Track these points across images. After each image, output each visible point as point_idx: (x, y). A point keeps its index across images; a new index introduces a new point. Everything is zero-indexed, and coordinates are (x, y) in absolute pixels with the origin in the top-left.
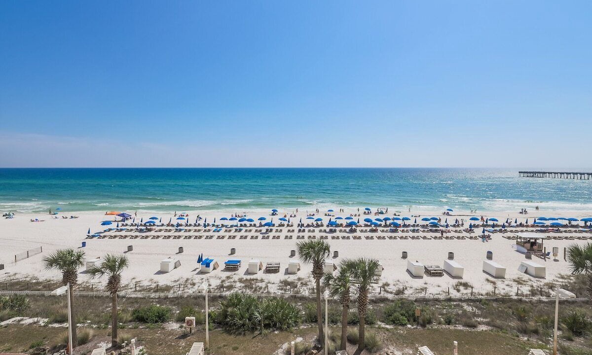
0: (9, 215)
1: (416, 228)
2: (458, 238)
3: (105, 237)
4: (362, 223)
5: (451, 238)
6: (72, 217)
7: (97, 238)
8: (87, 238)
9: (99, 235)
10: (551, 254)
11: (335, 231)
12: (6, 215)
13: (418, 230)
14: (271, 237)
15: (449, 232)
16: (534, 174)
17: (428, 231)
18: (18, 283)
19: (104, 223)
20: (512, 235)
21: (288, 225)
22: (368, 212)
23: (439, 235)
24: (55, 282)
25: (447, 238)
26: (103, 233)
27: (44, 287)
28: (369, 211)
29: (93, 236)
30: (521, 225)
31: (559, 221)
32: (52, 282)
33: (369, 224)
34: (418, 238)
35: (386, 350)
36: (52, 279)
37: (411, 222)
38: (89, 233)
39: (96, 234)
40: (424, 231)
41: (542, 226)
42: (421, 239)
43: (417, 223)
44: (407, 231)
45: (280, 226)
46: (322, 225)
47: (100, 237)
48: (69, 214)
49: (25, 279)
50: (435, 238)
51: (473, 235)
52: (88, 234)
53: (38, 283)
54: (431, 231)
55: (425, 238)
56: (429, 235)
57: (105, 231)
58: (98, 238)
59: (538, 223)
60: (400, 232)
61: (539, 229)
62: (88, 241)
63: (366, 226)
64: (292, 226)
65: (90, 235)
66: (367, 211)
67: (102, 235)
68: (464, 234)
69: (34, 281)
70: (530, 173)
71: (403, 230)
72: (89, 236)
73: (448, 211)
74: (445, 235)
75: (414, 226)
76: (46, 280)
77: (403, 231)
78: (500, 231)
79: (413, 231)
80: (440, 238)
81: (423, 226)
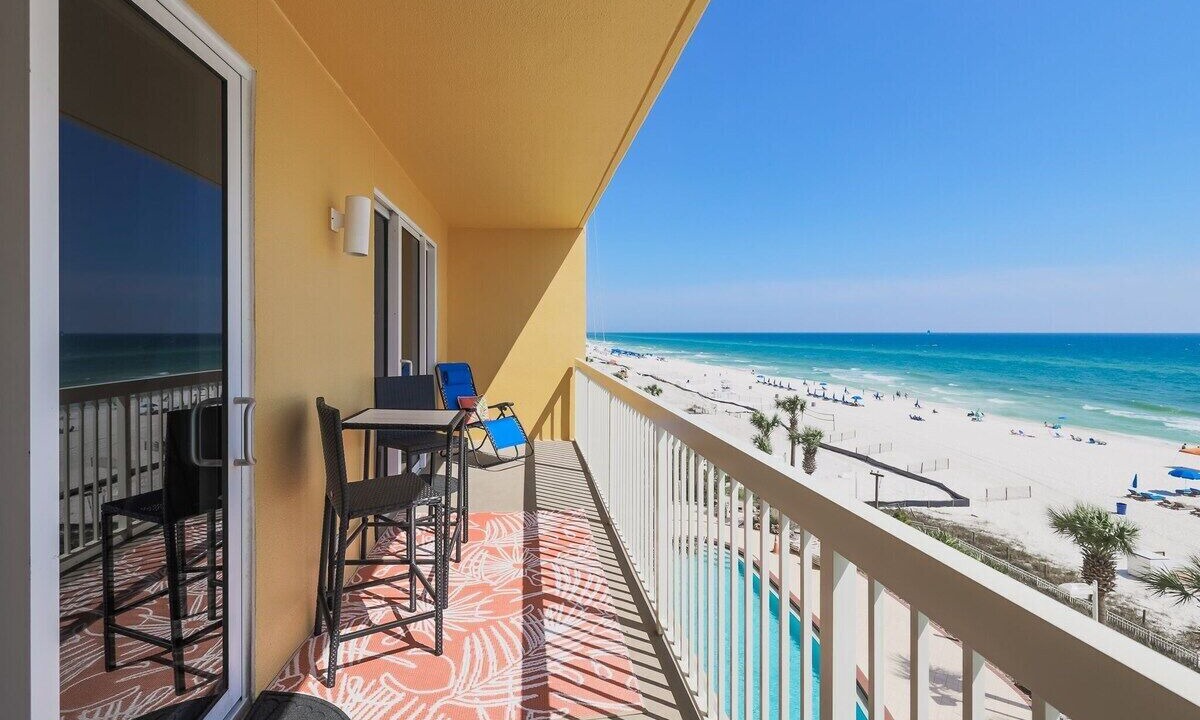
0: (977, 415)
3: (1178, 506)
6: (1092, 441)
7: (1156, 502)
8: (1129, 496)
9: (1161, 498)
12: (973, 414)
18: (990, 541)
19: (1177, 473)
24: (1056, 567)
26: (1174, 495)
27: (1036, 567)
29: (1145, 497)
32: (1052, 566)
36: (1050, 558)
38: (1135, 485)
39: (1155, 494)
47: (1165, 504)
48: (1086, 435)
49: (1001, 538)
52: (1133, 489)
53: (1024, 555)
57: (1180, 492)
58: (1160, 504)
62: (1131, 504)
65: (1138, 490)
67: (1172, 499)
69: (1017, 548)
72: (1134, 493)
76: (1038, 555)
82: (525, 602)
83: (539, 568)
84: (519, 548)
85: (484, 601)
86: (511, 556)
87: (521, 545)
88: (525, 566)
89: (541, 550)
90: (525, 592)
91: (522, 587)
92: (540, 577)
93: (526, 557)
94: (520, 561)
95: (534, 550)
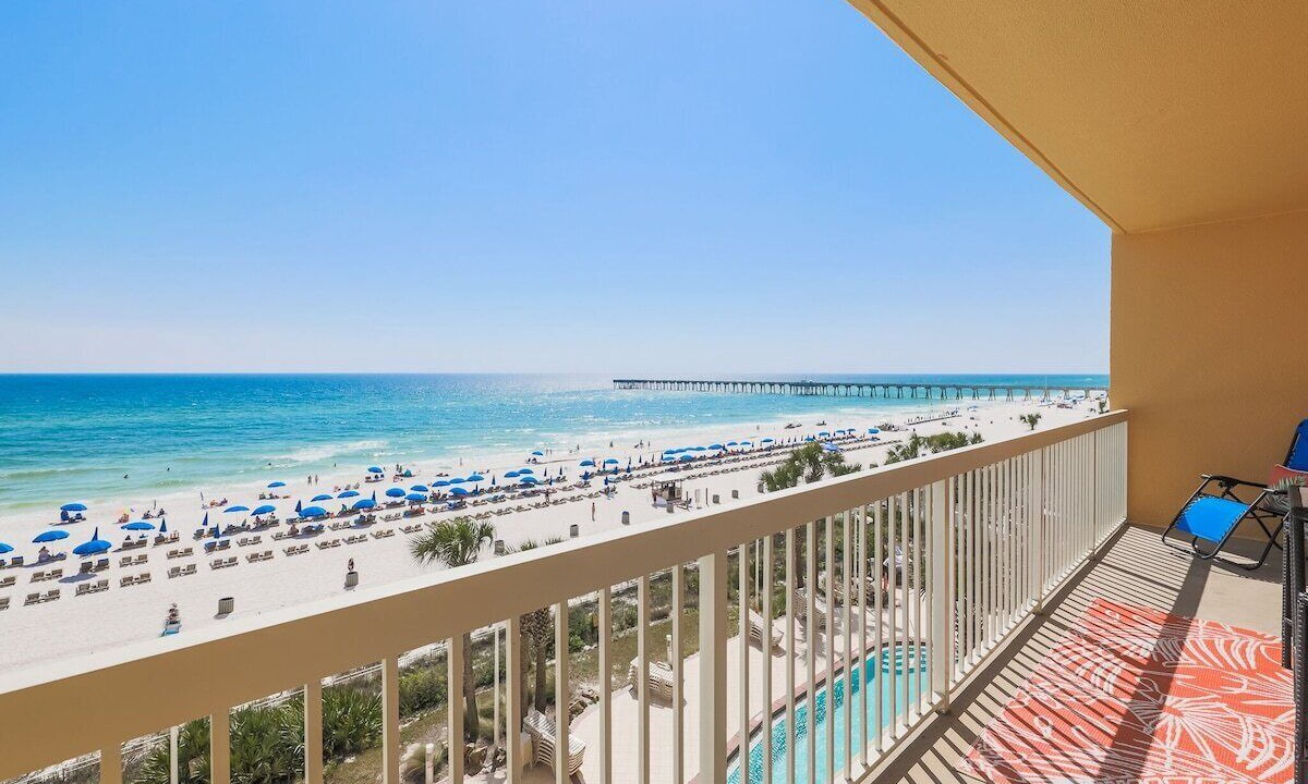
1: (500, 494)
2: (573, 499)
4: (382, 499)
5: (563, 501)
10: (693, 501)
11: (320, 530)
13: (503, 497)
14: (114, 584)
15: (554, 492)
16: (630, 383)
17: (520, 497)
20: (641, 481)
21: (160, 541)
22: (376, 477)
23: (541, 498)
25: (555, 503)
28: (379, 474)
30: (646, 465)
31: (688, 453)
33: (398, 500)
34: (508, 511)
35: (578, 691)
37: (485, 484)
40: (513, 498)
41: (671, 463)
42: (514, 512)
43: (497, 485)
44: (484, 503)
45: (128, 546)
46: (275, 523)
50: (537, 506)
51: (590, 491)
54: (524, 494)
55: (519, 509)
56: (525, 502)
59: (667, 459)
60: (470, 507)
61: (669, 467)
63: (394, 505)
64: (175, 539)
66: (373, 475)
68: (577, 492)
70: (628, 382)
71: (476, 502)
73: (535, 456)
74: (552, 497)
75: (490, 491)
77: (475, 504)
78: (625, 478)
79: (495, 500)
80: (546, 504)
81: (507, 489)
82: (1173, 671)
83: (1136, 696)
84: (1163, 739)
85: (1236, 691)
86: (1184, 732)
87: (1157, 743)
88: (1161, 707)
89: (1119, 720)
90: (1171, 679)
91: (1172, 684)
92: (1139, 686)
93: (1153, 719)
94: (1166, 719)
95: (1132, 726)
